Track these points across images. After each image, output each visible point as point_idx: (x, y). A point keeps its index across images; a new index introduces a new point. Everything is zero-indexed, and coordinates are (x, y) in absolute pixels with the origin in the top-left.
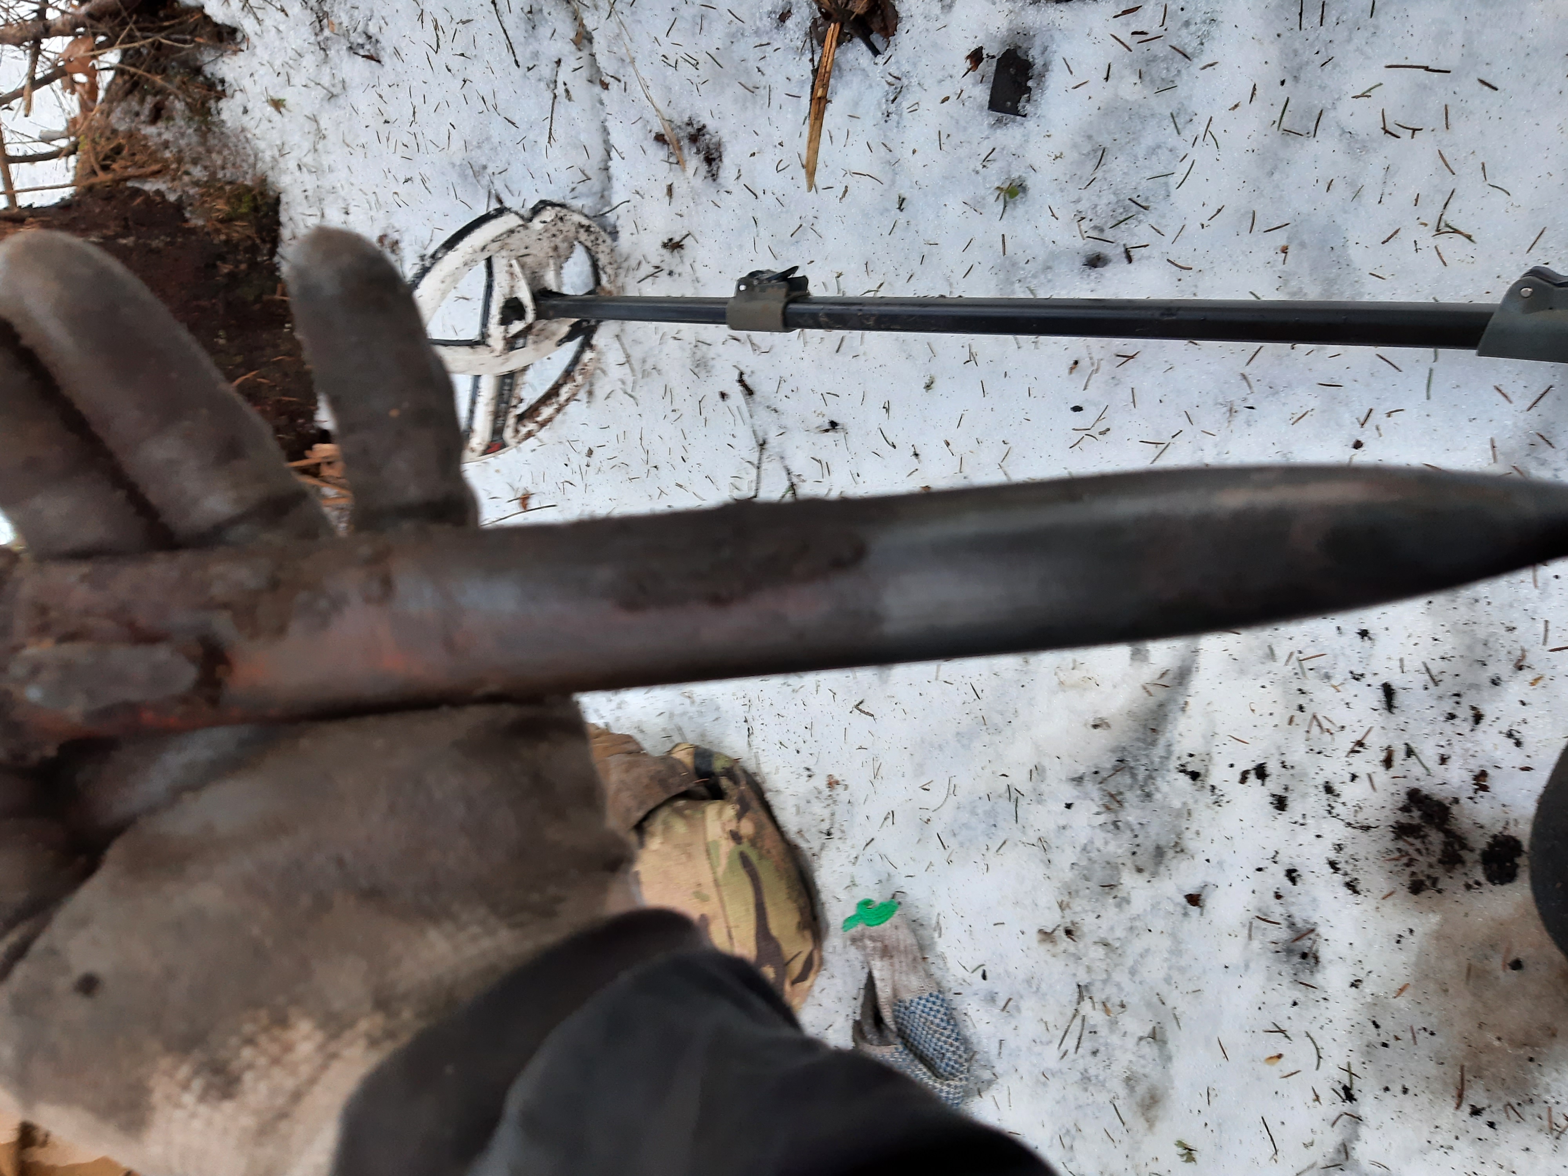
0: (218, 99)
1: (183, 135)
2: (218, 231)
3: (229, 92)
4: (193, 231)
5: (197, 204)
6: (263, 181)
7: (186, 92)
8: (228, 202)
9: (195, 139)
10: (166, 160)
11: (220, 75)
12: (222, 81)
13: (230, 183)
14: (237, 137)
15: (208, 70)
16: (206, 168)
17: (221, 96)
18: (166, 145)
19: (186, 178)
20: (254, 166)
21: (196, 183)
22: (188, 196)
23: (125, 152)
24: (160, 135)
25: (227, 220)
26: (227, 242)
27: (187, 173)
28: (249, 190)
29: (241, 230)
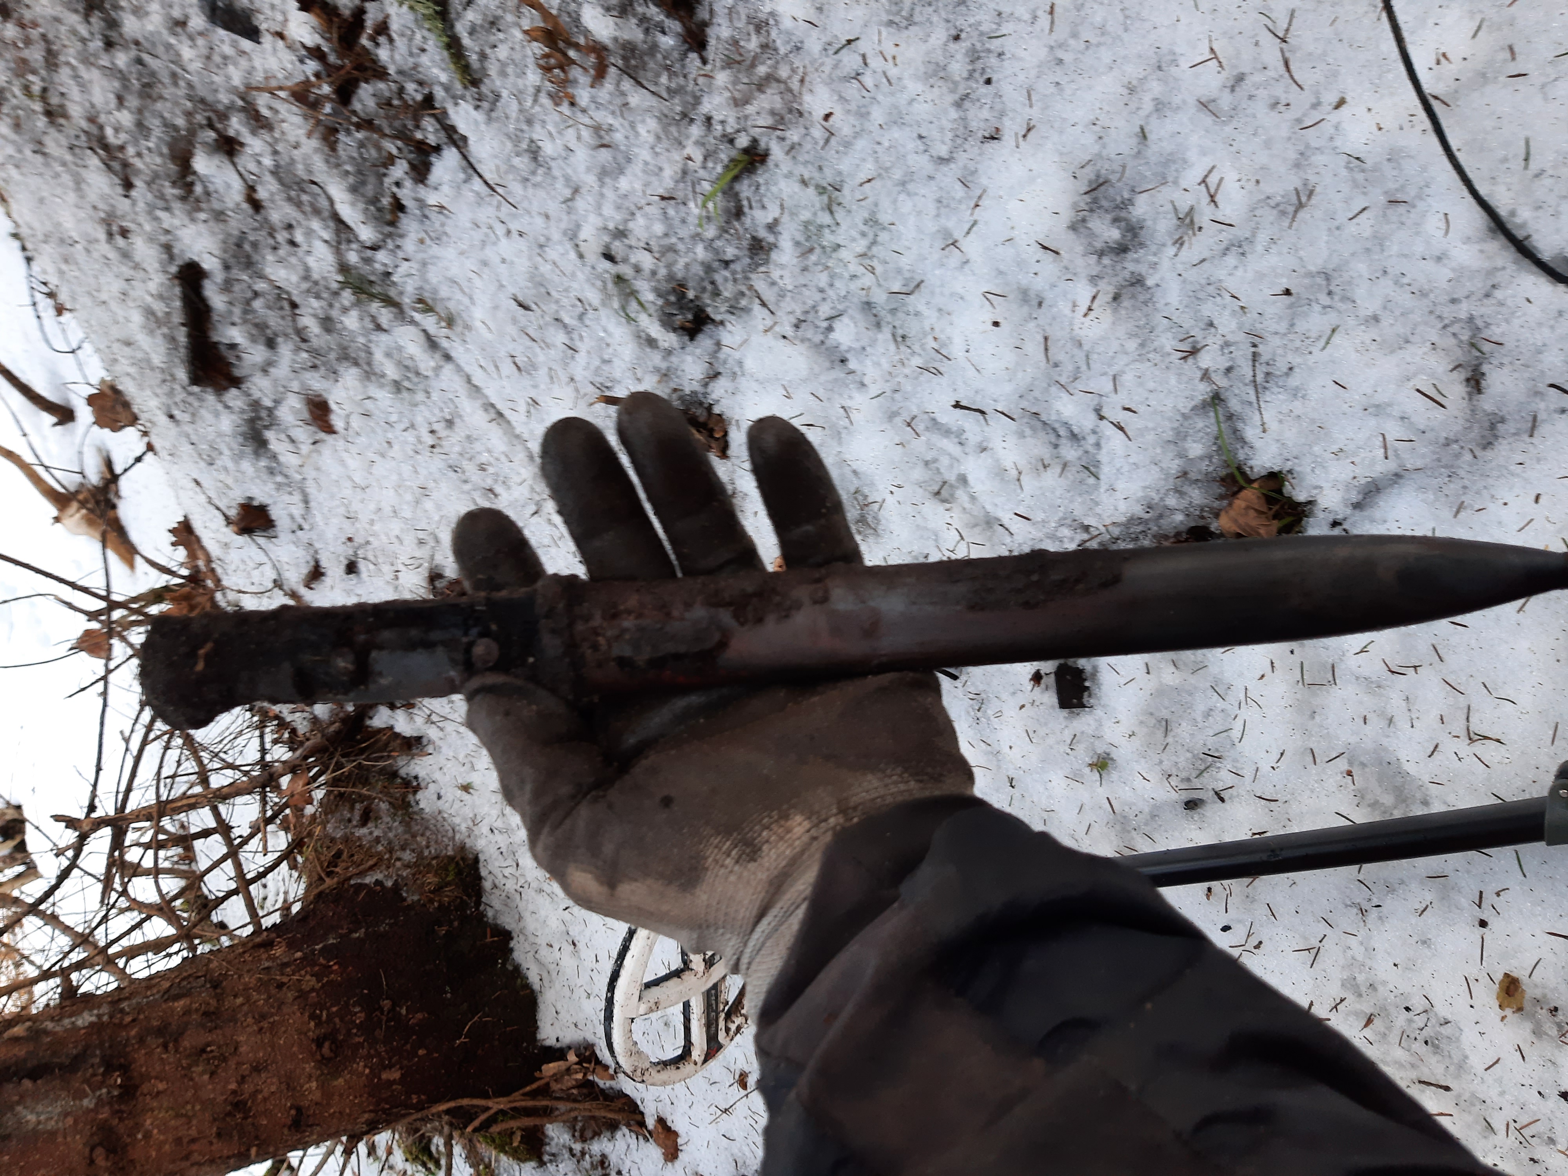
0: (415, 792)
1: (390, 829)
2: (431, 901)
3: (423, 785)
4: (411, 907)
5: (410, 883)
6: (463, 848)
7: (388, 794)
8: (436, 874)
9: (400, 830)
10: (379, 853)
11: (413, 774)
12: (416, 777)
13: (436, 857)
14: (435, 818)
15: (403, 772)
16: (413, 851)
17: (417, 789)
18: (378, 840)
19: (398, 864)
20: (453, 838)
21: (407, 866)
22: (403, 878)
23: (345, 855)
24: (371, 833)
25: (438, 889)
26: (441, 905)
27: (399, 859)
28: (451, 859)
29: (449, 894)
